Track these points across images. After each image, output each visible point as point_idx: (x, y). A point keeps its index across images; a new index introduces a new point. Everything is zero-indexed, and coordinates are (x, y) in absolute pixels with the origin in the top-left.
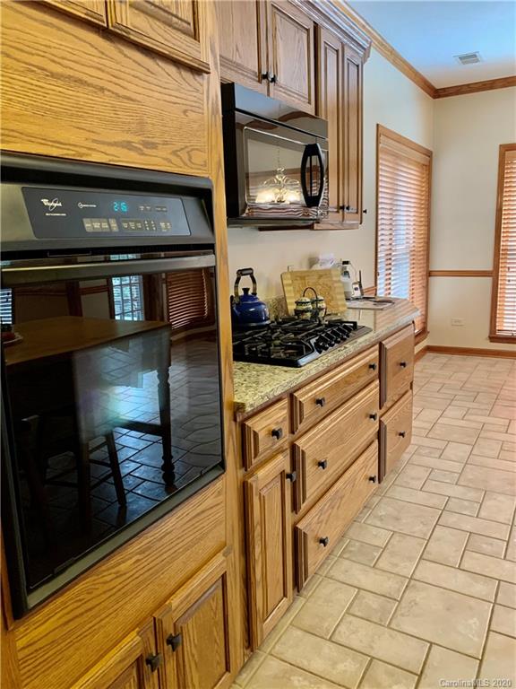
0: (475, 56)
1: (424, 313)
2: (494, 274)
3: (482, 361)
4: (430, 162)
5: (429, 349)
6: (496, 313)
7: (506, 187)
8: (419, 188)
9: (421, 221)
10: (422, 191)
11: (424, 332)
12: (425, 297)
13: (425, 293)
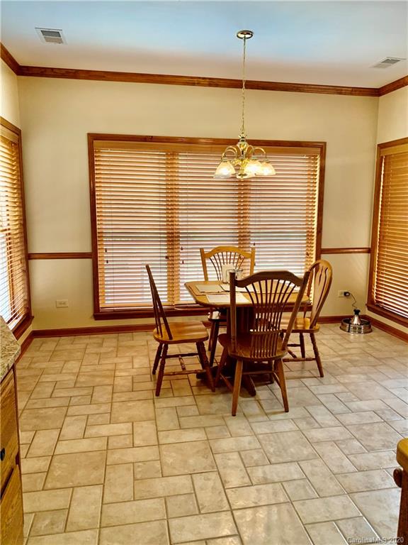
0: (57, 34)
1: (26, 298)
2: (93, 256)
3: (91, 341)
4: (20, 140)
5: (35, 334)
6: (98, 292)
7: (97, 165)
8: (9, 166)
9: (15, 203)
10: (14, 170)
11: (28, 318)
12: (25, 281)
13: (25, 277)
